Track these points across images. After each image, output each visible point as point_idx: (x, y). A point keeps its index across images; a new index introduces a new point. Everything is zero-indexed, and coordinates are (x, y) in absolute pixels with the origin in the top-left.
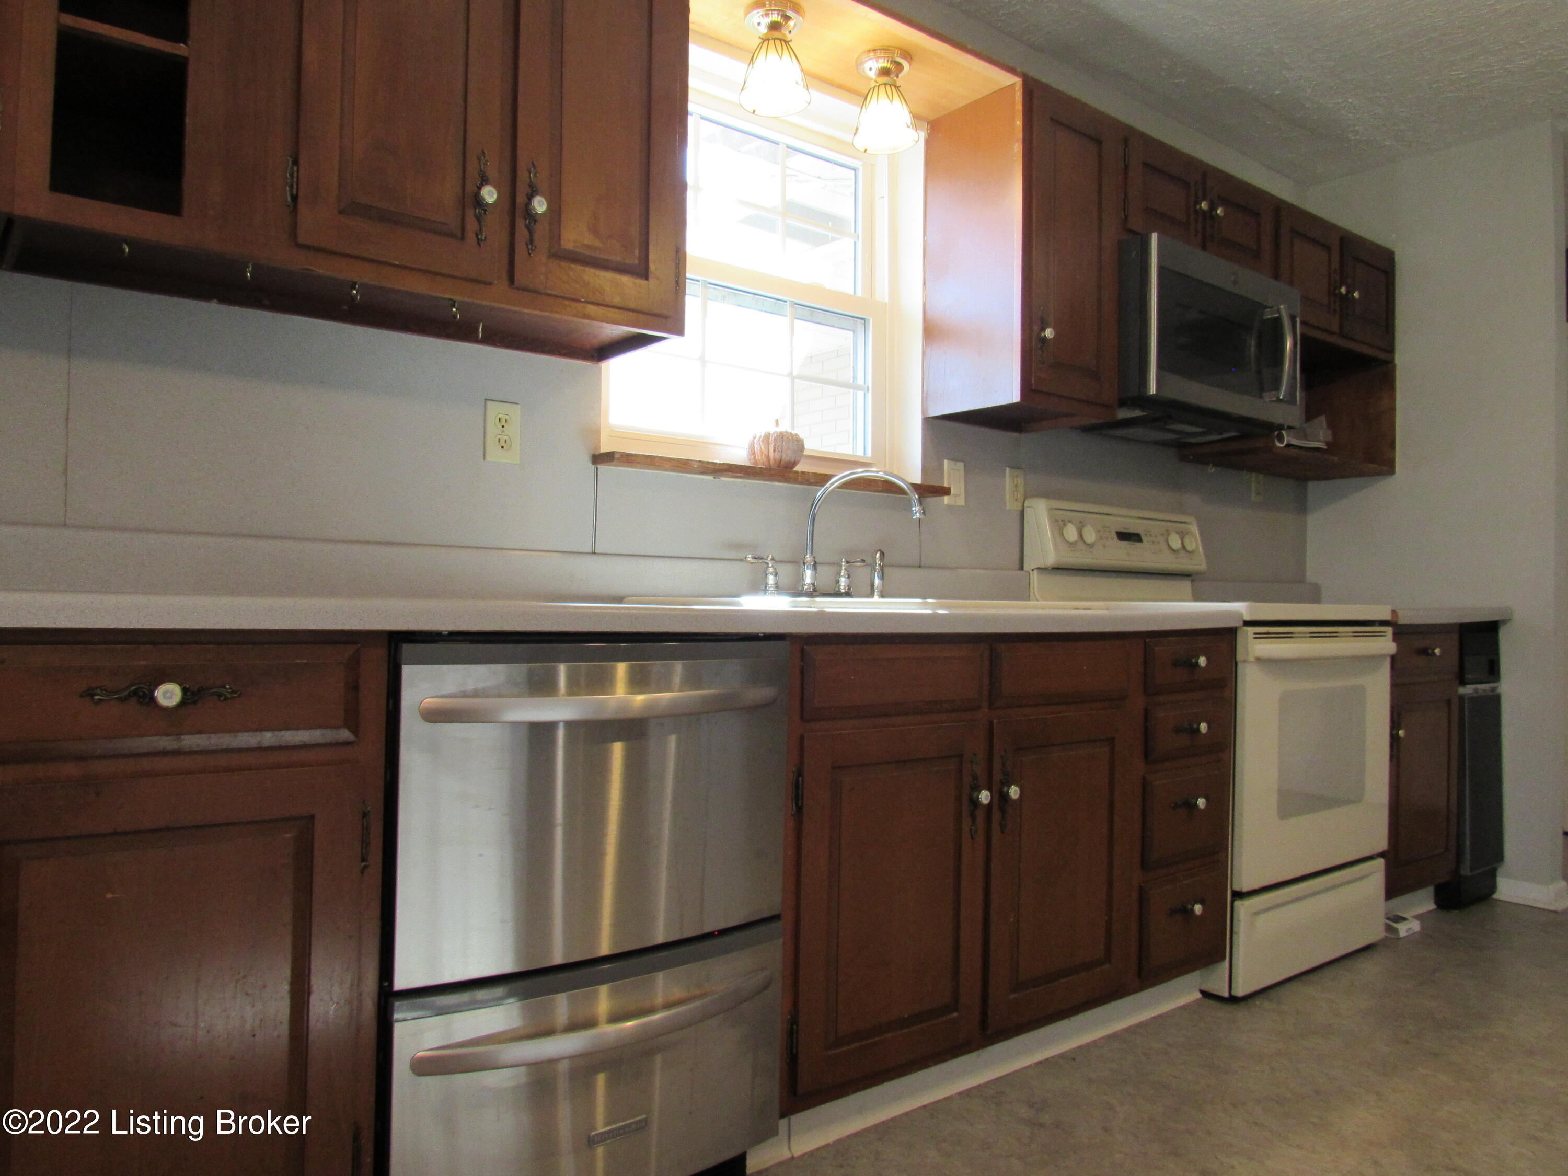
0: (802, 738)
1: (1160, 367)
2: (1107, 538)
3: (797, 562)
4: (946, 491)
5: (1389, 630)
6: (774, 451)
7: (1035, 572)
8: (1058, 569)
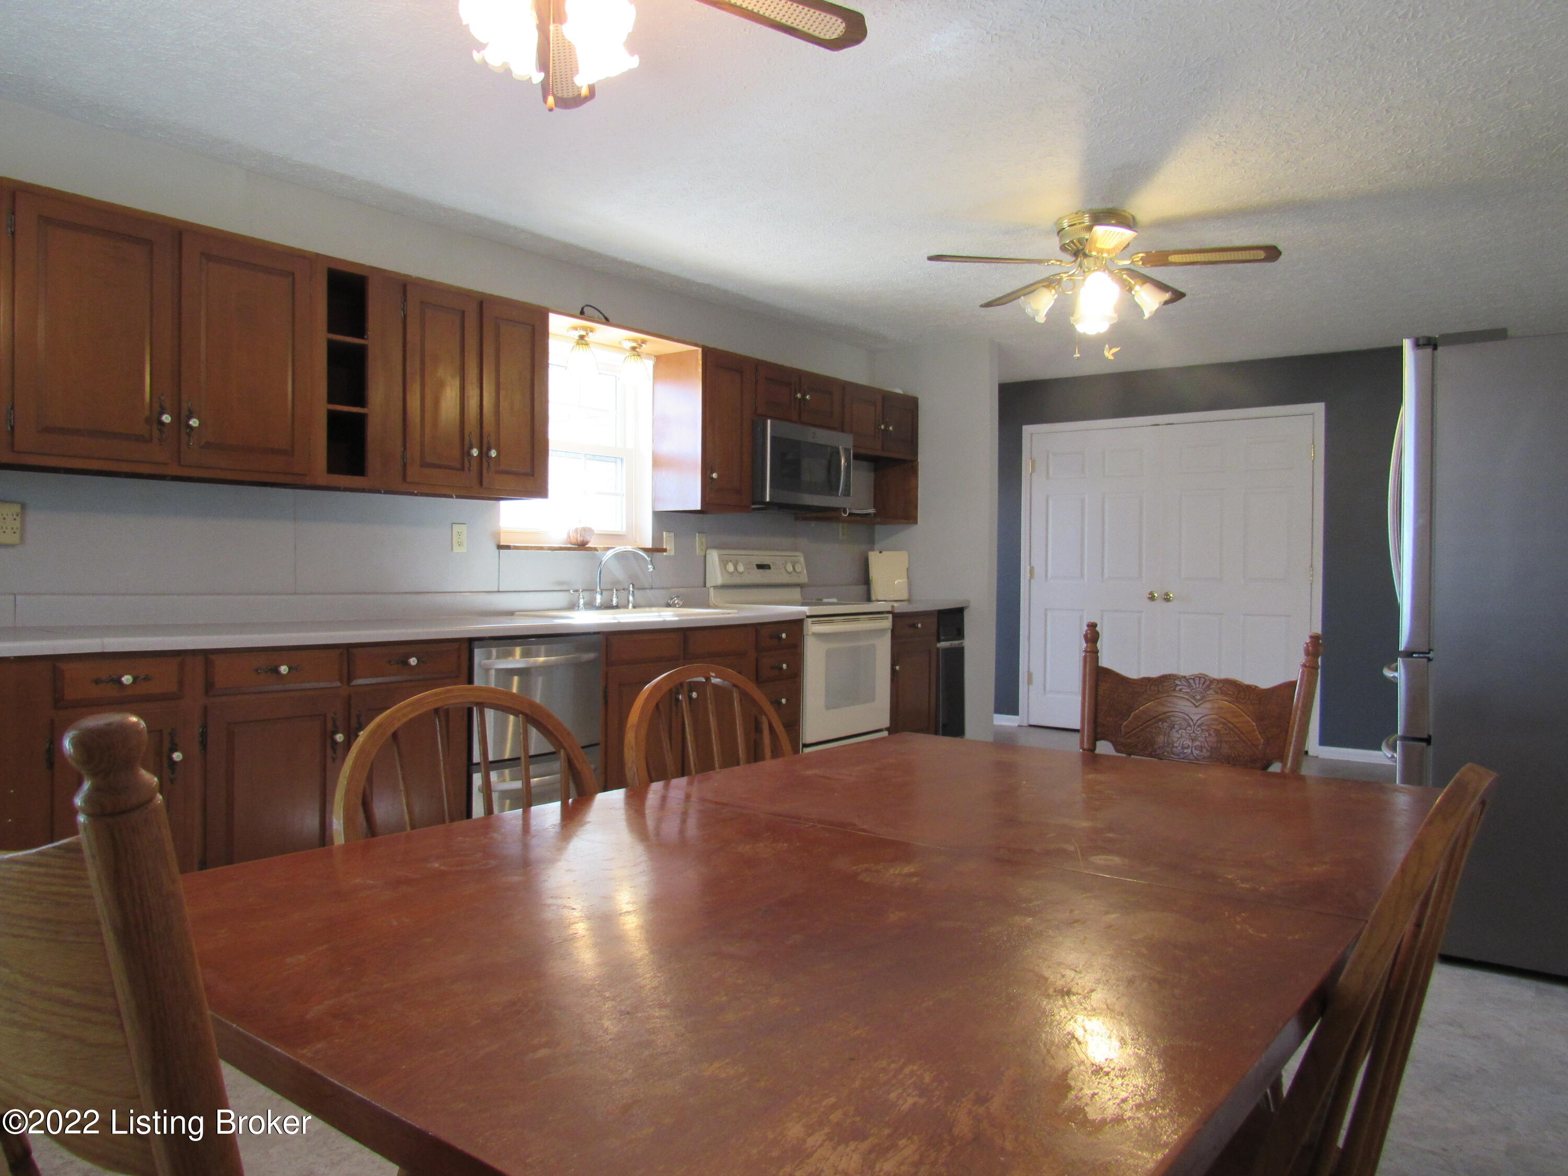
0: (607, 673)
1: (771, 486)
2: (750, 569)
3: (591, 590)
4: (665, 550)
5: (890, 616)
6: (580, 536)
7: (712, 588)
8: (724, 587)
